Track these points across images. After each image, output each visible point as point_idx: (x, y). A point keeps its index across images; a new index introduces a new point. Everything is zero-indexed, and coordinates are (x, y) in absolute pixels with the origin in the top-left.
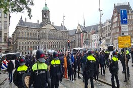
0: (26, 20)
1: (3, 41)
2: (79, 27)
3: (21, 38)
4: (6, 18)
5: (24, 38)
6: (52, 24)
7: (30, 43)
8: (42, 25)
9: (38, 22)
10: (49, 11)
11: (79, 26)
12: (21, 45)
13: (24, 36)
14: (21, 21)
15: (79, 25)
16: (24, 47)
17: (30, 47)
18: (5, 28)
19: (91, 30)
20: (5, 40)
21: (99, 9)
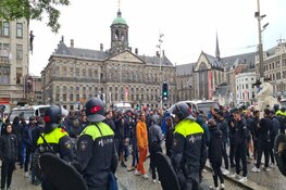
0: (72, 44)
1: (13, 82)
2: (203, 59)
3: (62, 79)
4: (21, 38)
5: (68, 80)
6: (134, 52)
7: (81, 88)
8: (111, 53)
9: (102, 48)
10: (126, 27)
11: (203, 57)
12: (61, 93)
13: (68, 76)
14: (61, 46)
15: (203, 53)
16: (68, 95)
17: (81, 96)
18: (19, 59)
20: (18, 81)
21: (257, 14)
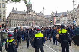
0: (16, 10)
2: (53, 14)
3: (14, 20)
4: (4, 8)
5: (15, 20)
6: (34, 12)
7: (19, 22)
8: (27, 12)
9: (25, 11)
10: (32, 5)
12: (14, 24)
13: (15, 19)
14: (13, 10)
15: (52, 12)
17: (19, 24)
18: (4, 14)
19: (62, 15)
20: (4, 20)
21: (73, 1)
